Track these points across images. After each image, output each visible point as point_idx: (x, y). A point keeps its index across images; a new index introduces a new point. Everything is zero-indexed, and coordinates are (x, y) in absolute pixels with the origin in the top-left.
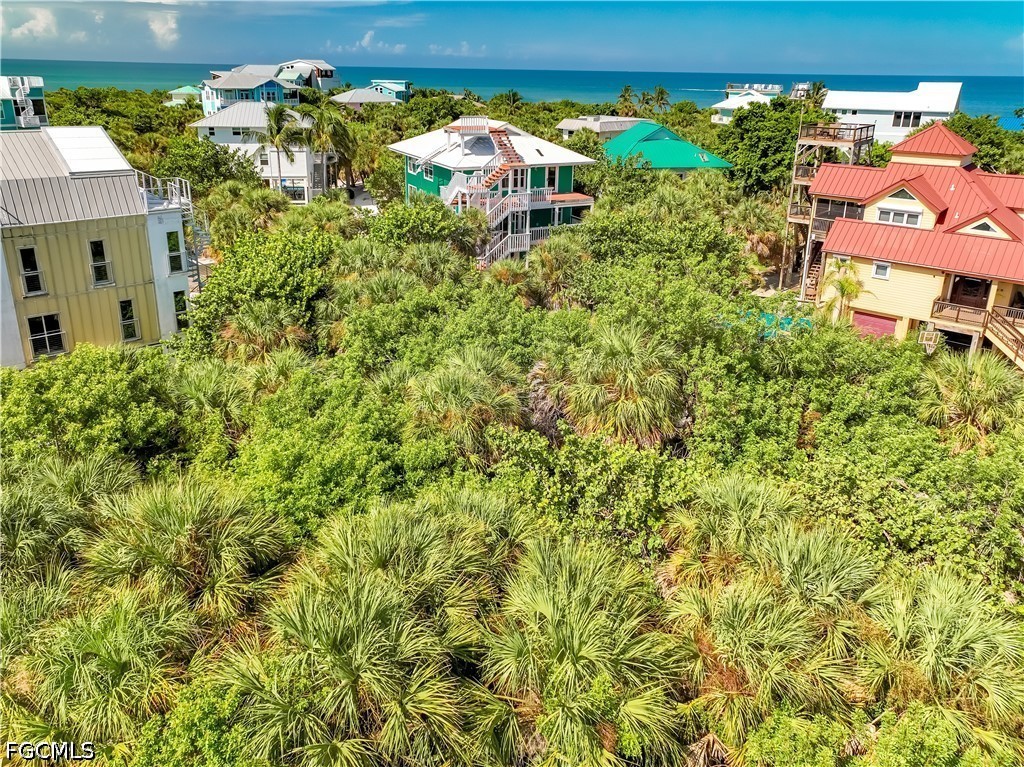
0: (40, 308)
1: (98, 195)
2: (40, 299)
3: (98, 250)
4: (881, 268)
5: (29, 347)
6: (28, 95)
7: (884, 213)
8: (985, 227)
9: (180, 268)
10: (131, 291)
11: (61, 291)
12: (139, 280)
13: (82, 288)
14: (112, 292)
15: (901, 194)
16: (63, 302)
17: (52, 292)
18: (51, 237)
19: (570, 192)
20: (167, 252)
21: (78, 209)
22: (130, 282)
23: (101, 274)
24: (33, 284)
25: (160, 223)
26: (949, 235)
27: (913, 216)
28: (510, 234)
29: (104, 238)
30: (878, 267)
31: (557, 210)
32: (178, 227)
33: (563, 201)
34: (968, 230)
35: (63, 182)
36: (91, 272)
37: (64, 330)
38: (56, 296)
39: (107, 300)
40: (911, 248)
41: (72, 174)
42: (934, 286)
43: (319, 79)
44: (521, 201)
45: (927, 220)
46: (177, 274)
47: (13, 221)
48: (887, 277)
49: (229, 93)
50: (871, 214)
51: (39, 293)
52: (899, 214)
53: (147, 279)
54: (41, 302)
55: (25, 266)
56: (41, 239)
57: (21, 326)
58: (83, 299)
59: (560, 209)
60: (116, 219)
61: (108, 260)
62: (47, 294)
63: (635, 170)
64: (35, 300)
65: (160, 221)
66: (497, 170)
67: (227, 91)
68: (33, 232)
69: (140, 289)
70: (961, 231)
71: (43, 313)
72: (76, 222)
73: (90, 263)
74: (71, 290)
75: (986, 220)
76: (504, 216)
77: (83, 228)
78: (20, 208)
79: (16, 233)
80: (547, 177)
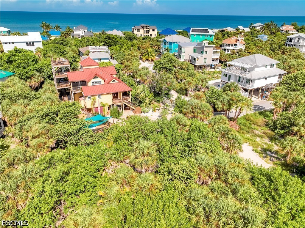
4: (99, 96)
7: (93, 83)
8: (114, 81)
15: (96, 77)
26: (108, 84)
27: (100, 82)
30: (98, 96)
34: (111, 82)
40: (103, 90)
42: (111, 96)
45: (103, 82)
48: (101, 98)
50: (90, 84)
52: (96, 82)
70: (110, 83)
75: (114, 79)
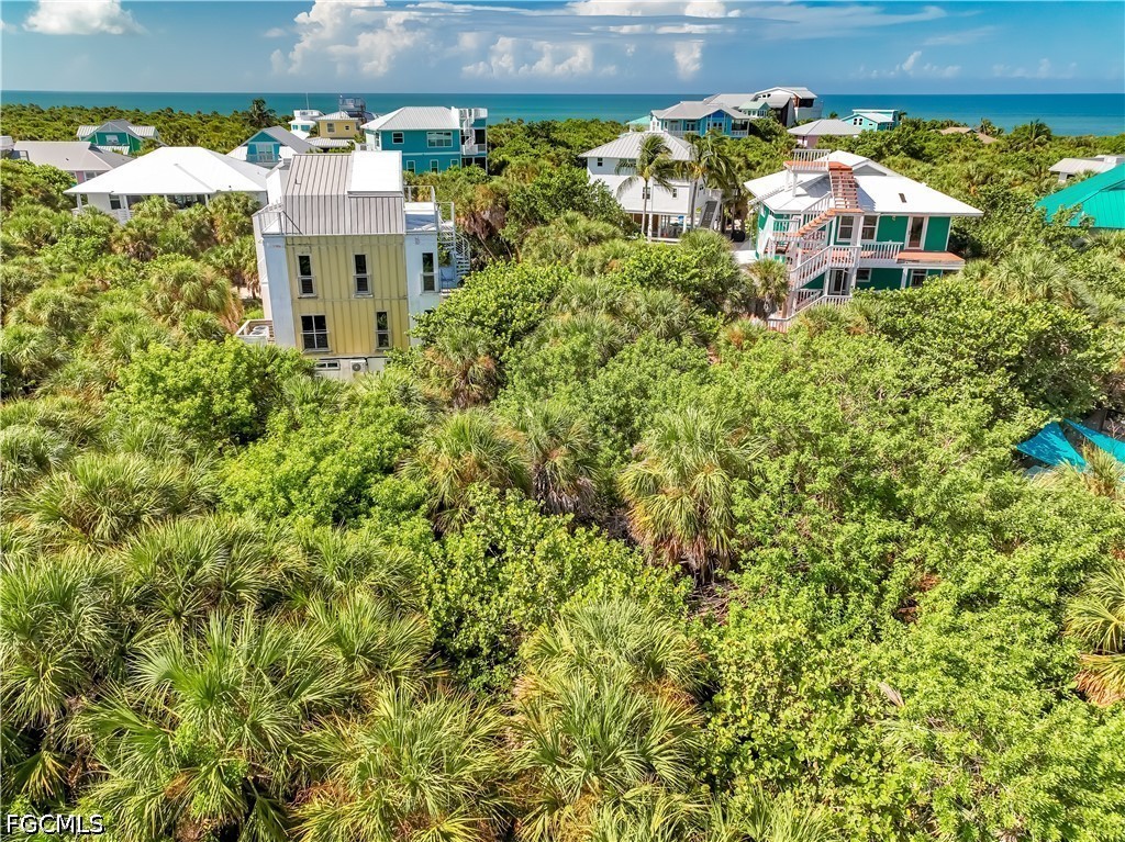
0: (312, 309)
1: (367, 213)
2: (310, 300)
3: (361, 263)
5: (300, 340)
6: (472, 126)
9: (433, 288)
10: (387, 304)
11: (328, 296)
12: (395, 295)
13: (345, 296)
14: (370, 302)
16: (329, 305)
17: (320, 296)
18: (323, 248)
19: (942, 251)
20: (422, 272)
21: (348, 225)
22: (386, 296)
23: (362, 285)
24: (307, 287)
25: (417, 243)
28: (826, 294)
29: (366, 252)
31: (905, 272)
32: (434, 250)
33: (918, 261)
35: (341, 199)
36: (353, 283)
37: (329, 330)
38: (324, 300)
39: (366, 309)
41: (349, 192)
43: (796, 109)
44: (853, 255)
46: (429, 294)
47: (296, 231)
49: (674, 124)
51: (311, 295)
53: (401, 295)
54: (311, 303)
55: (303, 273)
56: (315, 248)
57: (295, 321)
58: (346, 305)
59: (910, 270)
60: (378, 236)
61: (368, 273)
62: (316, 297)
63: (1064, 228)
64: (307, 301)
65: (417, 242)
66: (822, 215)
67: (673, 121)
68: (309, 242)
69: (395, 303)
71: (313, 314)
72: (344, 236)
73: (353, 272)
74: (337, 296)
76: (819, 272)
77: (349, 242)
78: (302, 220)
79: (297, 242)
80: (909, 228)
